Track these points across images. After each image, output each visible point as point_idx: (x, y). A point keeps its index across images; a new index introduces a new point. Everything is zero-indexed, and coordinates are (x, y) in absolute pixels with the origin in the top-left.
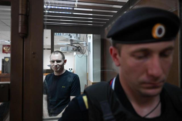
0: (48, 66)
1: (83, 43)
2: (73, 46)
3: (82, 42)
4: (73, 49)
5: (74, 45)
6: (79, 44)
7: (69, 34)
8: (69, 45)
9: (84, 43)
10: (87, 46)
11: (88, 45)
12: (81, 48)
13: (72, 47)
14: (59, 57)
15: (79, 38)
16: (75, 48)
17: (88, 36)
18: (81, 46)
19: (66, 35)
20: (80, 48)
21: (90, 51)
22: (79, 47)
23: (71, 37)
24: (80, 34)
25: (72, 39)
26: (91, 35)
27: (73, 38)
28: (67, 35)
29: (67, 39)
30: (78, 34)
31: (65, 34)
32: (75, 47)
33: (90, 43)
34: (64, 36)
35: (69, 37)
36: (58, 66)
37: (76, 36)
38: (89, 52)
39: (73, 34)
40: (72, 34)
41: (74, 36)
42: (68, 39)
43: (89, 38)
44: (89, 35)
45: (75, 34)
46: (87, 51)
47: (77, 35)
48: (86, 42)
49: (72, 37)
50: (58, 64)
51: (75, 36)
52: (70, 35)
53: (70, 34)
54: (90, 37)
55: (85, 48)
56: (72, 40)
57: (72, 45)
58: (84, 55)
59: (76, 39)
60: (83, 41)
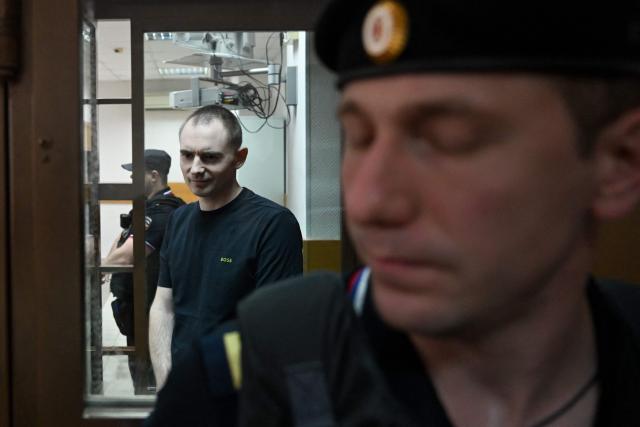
0: (123, 166)
1: (266, 72)
2: (220, 86)
3: (261, 65)
4: (223, 96)
5: (225, 79)
6: (249, 74)
7: (204, 34)
8: (207, 80)
9: (269, 69)
10: (283, 84)
11: (285, 78)
12: (256, 92)
13: (216, 88)
14: (213, 137)
15: (248, 50)
16: (233, 92)
17: (285, 40)
18: (255, 85)
19: (190, 39)
20: (252, 92)
21: (295, 105)
22: (249, 87)
23: (214, 46)
24: (252, 33)
25: (217, 54)
26: (302, 36)
27: (222, 52)
28: (198, 39)
29: (197, 57)
30: (245, 35)
31: (188, 35)
32: (232, 86)
33: (294, 70)
34: (183, 45)
35: (206, 45)
36: (207, 175)
37: (234, 42)
38: (292, 108)
39: (224, 34)
40: (216, 36)
41: (226, 44)
42: (201, 55)
43: (290, 48)
44: (289, 36)
45: (232, 35)
46: (282, 105)
47: (239, 39)
48: (278, 68)
49: (218, 45)
50: (206, 170)
51: (229, 41)
52: (208, 39)
53: (211, 34)
54: (296, 43)
55: (275, 93)
56: (216, 62)
57: (217, 78)
58: (269, 120)
59: (236, 56)
60: (265, 61)
